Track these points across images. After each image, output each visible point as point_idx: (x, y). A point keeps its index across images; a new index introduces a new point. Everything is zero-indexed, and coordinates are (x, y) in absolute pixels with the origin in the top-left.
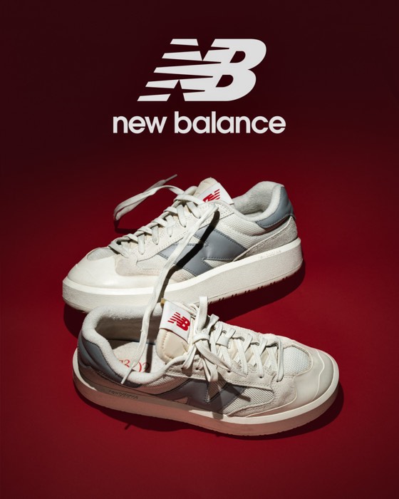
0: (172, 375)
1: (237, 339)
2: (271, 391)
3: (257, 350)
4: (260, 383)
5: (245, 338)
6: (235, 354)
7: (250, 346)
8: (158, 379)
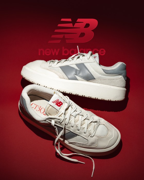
0: (48, 121)
1: (81, 115)
2: (87, 140)
3: (87, 122)
4: (83, 135)
5: (84, 116)
6: (77, 121)
7: (85, 119)
8: (42, 121)
